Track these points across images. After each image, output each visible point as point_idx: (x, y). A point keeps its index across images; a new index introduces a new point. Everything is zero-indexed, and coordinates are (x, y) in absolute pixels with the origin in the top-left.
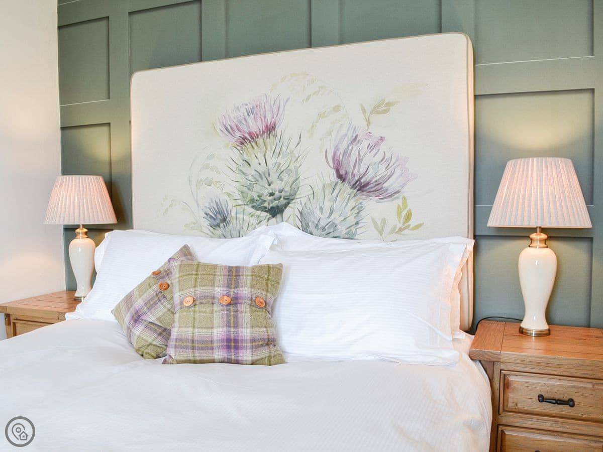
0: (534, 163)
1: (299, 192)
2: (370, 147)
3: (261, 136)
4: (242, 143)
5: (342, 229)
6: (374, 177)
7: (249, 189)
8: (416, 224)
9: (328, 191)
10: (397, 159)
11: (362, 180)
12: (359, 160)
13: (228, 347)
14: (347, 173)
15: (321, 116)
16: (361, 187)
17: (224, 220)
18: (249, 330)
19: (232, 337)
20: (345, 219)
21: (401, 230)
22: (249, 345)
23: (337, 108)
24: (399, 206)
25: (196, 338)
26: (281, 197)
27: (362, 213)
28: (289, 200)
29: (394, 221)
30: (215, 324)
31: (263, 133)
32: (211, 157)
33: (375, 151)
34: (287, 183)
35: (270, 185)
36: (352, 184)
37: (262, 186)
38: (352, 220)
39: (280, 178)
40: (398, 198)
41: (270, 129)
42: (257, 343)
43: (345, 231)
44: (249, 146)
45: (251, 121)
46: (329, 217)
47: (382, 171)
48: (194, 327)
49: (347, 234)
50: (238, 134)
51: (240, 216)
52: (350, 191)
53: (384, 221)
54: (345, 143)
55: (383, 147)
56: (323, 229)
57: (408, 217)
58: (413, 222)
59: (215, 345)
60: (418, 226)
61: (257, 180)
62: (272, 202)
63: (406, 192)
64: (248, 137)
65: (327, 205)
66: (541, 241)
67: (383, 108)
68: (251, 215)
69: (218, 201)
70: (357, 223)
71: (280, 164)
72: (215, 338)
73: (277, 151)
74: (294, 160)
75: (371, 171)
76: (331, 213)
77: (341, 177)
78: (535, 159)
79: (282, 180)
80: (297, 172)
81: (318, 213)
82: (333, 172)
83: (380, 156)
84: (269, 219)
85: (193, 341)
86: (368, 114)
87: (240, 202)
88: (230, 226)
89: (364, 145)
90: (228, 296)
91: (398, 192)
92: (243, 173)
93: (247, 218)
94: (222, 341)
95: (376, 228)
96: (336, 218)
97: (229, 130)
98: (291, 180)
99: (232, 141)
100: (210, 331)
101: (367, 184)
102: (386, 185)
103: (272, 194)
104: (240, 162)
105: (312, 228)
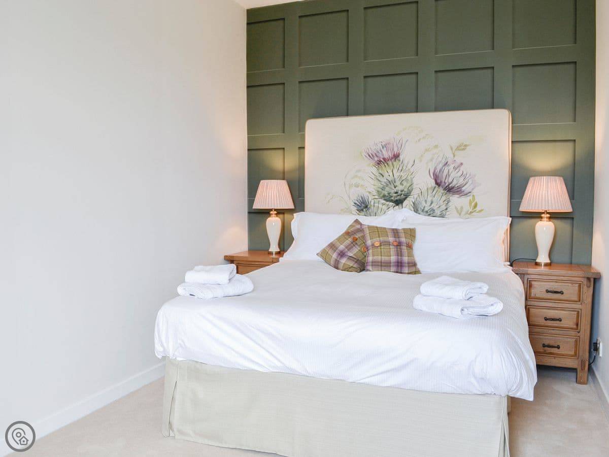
0: (544, 179)
1: (413, 192)
2: (455, 168)
3: (391, 160)
4: (379, 164)
5: (438, 212)
6: (457, 184)
7: (382, 190)
8: (480, 209)
9: (430, 191)
10: (470, 175)
11: (450, 186)
12: (448, 175)
13: (398, 266)
14: (441, 182)
15: (426, 150)
16: (450, 190)
17: (366, 207)
18: (407, 258)
19: (400, 261)
20: (439, 207)
21: (471, 213)
22: (407, 265)
23: (436, 147)
24: (470, 200)
25: (383, 261)
26: (402, 194)
27: (450, 204)
28: (407, 196)
29: (468, 208)
30: (392, 255)
31: (392, 158)
32: (359, 171)
33: (457, 170)
34: (405, 186)
35: (395, 187)
36: (444, 187)
37: (391, 188)
38: (444, 207)
39: (401, 184)
40: (470, 196)
41: (396, 157)
42: (411, 264)
43: (439, 213)
44: (383, 166)
45: (384, 152)
46: (430, 205)
47: (461, 181)
48: (381, 256)
49: (441, 214)
50: (376, 159)
51: (376, 205)
52: (442, 191)
53: (462, 208)
54: (441, 166)
55: (462, 168)
56: (427, 212)
57: (476, 206)
58: (478, 209)
59: (392, 264)
60: (480, 211)
61: (388, 185)
62: (396, 197)
63: (474, 192)
64: (383, 161)
65: (429, 199)
66: (547, 217)
67: (462, 147)
68: (383, 204)
69: (362, 196)
70: (446, 209)
71: (402, 176)
72: (392, 261)
73: (400, 168)
74: (410, 174)
75: (455, 181)
76: (431, 203)
77: (438, 184)
78: (545, 177)
79: (403, 185)
80: (412, 180)
81: (424, 203)
82: (433, 182)
83: (460, 173)
84: (394, 207)
85: (381, 262)
86: (454, 150)
87: (376, 197)
88: (370, 210)
89: (451, 167)
90: (396, 241)
91: (470, 192)
92: (379, 181)
93: (380, 206)
94: (395, 262)
95: (458, 211)
96: (434, 206)
97: (371, 156)
98: (408, 185)
99: (372, 162)
100: (389, 257)
101: (453, 188)
102: (463, 189)
103: (396, 193)
104: (377, 174)
105: (420, 211)
